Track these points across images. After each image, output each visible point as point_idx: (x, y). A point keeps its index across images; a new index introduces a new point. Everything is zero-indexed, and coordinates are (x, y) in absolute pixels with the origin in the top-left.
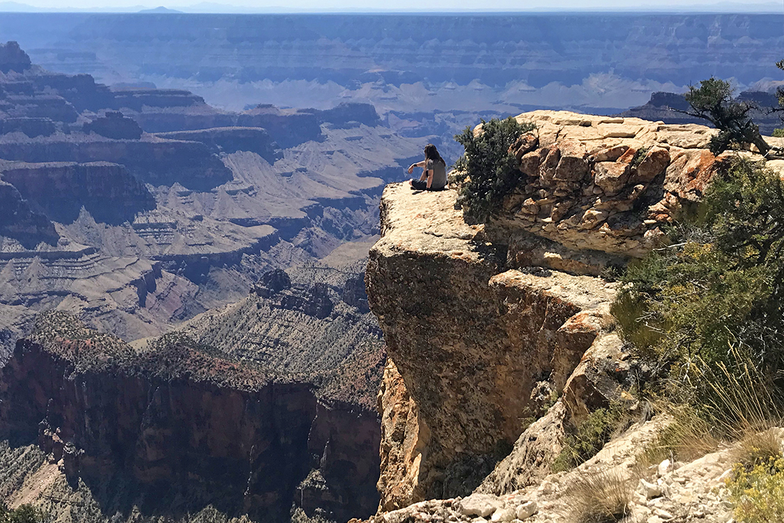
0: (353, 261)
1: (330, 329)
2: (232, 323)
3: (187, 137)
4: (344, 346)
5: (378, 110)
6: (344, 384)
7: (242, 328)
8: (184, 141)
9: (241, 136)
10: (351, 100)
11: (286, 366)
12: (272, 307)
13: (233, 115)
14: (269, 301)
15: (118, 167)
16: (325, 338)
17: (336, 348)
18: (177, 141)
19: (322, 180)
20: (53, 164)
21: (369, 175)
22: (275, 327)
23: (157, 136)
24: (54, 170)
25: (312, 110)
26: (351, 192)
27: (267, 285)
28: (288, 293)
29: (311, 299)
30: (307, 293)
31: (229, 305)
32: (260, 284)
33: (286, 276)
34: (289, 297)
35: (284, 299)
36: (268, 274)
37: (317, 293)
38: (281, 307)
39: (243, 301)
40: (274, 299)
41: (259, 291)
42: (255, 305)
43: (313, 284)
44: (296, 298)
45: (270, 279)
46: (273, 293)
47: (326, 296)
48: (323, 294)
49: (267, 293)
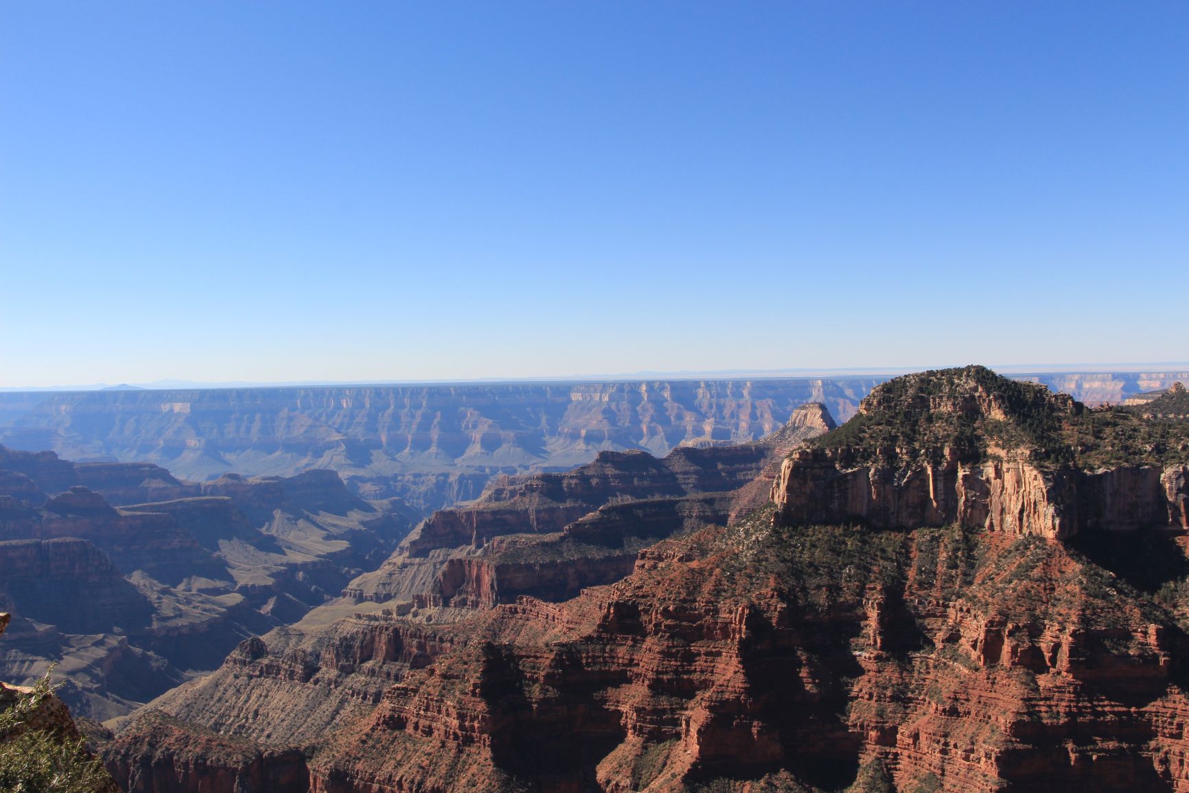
0: (327, 625)
1: (311, 696)
2: (208, 697)
3: (152, 508)
4: (327, 713)
5: (340, 475)
6: (338, 752)
7: (220, 700)
8: (150, 513)
9: (207, 505)
10: (313, 468)
11: (269, 736)
12: (251, 677)
13: (198, 486)
14: (246, 670)
15: (83, 542)
16: (307, 706)
17: (319, 715)
18: (144, 513)
19: (290, 545)
20: (14, 542)
21: (336, 538)
22: (254, 697)
23: (122, 509)
24: (15, 548)
25: (276, 478)
26: (318, 556)
27: (244, 655)
28: (265, 661)
29: (290, 666)
30: (286, 660)
31: (203, 678)
32: (236, 654)
33: (263, 644)
34: (266, 665)
35: (262, 668)
36: (244, 643)
37: (296, 659)
38: (259, 676)
39: (218, 673)
40: (251, 668)
41: (235, 661)
42: (232, 676)
43: (288, 651)
44: (274, 666)
45: (246, 648)
46: (250, 663)
47: (306, 663)
48: (302, 661)
49: (244, 663)
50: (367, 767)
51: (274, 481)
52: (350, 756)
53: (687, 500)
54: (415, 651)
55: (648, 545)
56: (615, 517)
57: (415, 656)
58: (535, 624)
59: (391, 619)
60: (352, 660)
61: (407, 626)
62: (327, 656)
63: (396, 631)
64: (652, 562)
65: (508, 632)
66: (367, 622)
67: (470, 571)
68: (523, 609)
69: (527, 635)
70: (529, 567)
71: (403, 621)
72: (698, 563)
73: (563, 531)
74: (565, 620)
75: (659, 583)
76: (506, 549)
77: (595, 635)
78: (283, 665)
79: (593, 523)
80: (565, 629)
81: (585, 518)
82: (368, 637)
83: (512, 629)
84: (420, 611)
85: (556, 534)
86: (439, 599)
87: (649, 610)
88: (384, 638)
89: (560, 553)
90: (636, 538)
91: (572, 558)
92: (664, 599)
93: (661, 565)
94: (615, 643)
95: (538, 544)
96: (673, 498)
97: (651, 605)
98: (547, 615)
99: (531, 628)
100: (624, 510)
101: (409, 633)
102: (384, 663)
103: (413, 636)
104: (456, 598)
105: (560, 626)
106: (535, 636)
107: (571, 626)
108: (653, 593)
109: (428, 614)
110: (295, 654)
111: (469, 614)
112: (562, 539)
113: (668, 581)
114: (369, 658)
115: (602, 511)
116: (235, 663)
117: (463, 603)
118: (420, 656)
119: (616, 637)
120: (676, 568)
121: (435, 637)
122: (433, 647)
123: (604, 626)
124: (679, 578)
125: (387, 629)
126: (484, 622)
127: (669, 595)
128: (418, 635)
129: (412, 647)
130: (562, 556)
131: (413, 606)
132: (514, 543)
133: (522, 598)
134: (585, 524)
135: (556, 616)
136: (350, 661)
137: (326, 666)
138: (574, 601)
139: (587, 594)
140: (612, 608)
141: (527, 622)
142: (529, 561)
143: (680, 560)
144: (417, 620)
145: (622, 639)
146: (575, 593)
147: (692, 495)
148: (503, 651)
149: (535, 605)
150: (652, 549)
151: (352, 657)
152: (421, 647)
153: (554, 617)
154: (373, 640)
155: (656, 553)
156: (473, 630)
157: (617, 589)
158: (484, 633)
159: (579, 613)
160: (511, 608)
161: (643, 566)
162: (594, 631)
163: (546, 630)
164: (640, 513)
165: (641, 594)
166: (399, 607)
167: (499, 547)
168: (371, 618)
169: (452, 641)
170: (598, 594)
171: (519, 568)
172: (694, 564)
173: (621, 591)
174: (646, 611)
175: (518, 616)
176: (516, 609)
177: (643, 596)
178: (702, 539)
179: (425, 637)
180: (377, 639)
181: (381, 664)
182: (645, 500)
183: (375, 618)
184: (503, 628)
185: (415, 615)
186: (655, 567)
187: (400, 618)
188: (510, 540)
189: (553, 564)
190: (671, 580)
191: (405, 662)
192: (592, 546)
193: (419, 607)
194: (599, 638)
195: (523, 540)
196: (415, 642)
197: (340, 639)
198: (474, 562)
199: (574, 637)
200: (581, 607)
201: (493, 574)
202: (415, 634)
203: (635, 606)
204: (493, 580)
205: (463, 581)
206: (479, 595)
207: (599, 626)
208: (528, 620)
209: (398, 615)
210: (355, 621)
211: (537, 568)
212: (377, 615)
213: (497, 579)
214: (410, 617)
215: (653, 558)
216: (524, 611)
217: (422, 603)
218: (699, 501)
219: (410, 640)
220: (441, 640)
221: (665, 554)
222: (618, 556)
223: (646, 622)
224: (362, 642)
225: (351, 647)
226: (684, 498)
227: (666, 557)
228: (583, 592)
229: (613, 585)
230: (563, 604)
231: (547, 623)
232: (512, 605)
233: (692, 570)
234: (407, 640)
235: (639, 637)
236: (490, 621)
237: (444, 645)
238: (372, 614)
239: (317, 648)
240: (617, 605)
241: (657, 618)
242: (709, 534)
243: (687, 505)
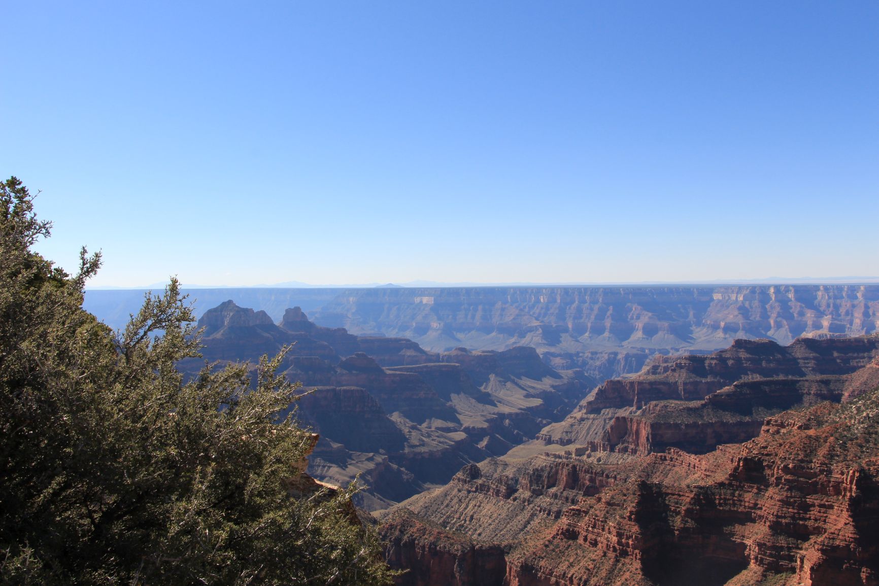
0: (524, 459)
1: (510, 509)
2: (440, 503)
3: (407, 370)
4: (521, 522)
5: (538, 351)
6: (528, 551)
7: (447, 506)
8: (405, 373)
9: (444, 369)
10: (518, 345)
11: (480, 535)
12: (469, 492)
13: (438, 355)
14: (466, 486)
15: (361, 390)
16: (507, 516)
17: (515, 524)
18: (402, 373)
19: (501, 400)
21: (533, 396)
22: (470, 506)
23: (387, 369)
25: (492, 351)
26: (520, 409)
27: (465, 476)
28: (480, 482)
29: (497, 487)
30: (494, 482)
31: (437, 489)
32: (459, 475)
33: (479, 469)
34: (480, 484)
35: (477, 486)
36: (465, 467)
37: (501, 482)
38: (475, 492)
39: (447, 486)
40: (470, 485)
41: (459, 480)
42: (456, 490)
43: (496, 476)
44: (486, 486)
45: (467, 471)
46: (469, 482)
47: (508, 485)
48: (506, 483)
49: (465, 482)
50: (548, 565)
51: (490, 354)
52: (536, 555)
53: (807, 381)
54: (587, 483)
55: (773, 414)
56: (746, 391)
57: (588, 486)
58: (680, 470)
59: (571, 458)
60: (541, 486)
61: (582, 464)
62: (523, 481)
63: (574, 467)
64: (776, 428)
65: (658, 474)
66: (553, 459)
67: (631, 426)
68: (671, 458)
69: (673, 478)
70: (677, 426)
71: (579, 461)
72: (815, 431)
73: (705, 400)
74: (704, 469)
75: (781, 445)
76: (659, 411)
77: (727, 482)
78: (492, 486)
79: (728, 395)
80: (703, 476)
81: (722, 391)
82: (554, 470)
83: (662, 473)
84: (593, 453)
85: (698, 402)
86: (607, 446)
87: (772, 466)
88: (565, 472)
89: (702, 417)
90: (762, 408)
91: (710, 421)
92: (785, 458)
93: (783, 431)
94: (742, 490)
95: (684, 409)
96: (794, 378)
97: (773, 462)
98: (689, 464)
99: (676, 473)
100: (754, 386)
101: (584, 468)
102: (564, 490)
103: (587, 472)
104: (620, 446)
105: (699, 473)
106: (679, 479)
107: (708, 473)
108: (775, 453)
109: (598, 456)
110: (501, 479)
111: (629, 459)
112: (704, 406)
113: (789, 445)
114: (554, 485)
115: (735, 386)
116: (459, 481)
117: (625, 450)
118: (591, 487)
119: (744, 485)
120: (796, 434)
121: (603, 474)
122: (601, 481)
123: (734, 475)
124: (798, 442)
125: (567, 465)
126: (641, 465)
127: (789, 455)
128: (590, 471)
129: (585, 480)
130: (702, 419)
131: (588, 450)
132: (666, 407)
133: (670, 449)
134: (722, 396)
135: (696, 465)
136: (539, 487)
137: (523, 489)
138: (711, 454)
139: (721, 450)
140: (741, 462)
141: (674, 468)
142: (677, 421)
143: (799, 428)
144: (590, 460)
145: (749, 487)
146: (712, 448)
147: (811, 377)
148: (654, 488)
149: (681, 456)
150: (776, 417)
151: (541, 484)
152: (592, 480)
153: (694, 465)
154: (557, 472)
155: (779, 421)
156: (632, 471)
157: (746, 447)
158: (640, 474)
159: (715, 464)
160: (661, 456)
161: (768, 431)
162: (727, 479)
163: (688, 475)
164: (767, 389)
165: (765, 452)
166: (577, 450)
167: (654, 409)
168: (556, 456)
169: (615, 478)
170: (730, 450)
171: (669, 426)
172: (811, 432)
173: (749, 449)
174: (770, 467)
175: (667, 463)
176: (665, 457)
177: (767, 455)
178: (819, 413)
179: (596, 474)
180: (560, 472)
181: (562, 490)
182: (771, 379)
183: (560, 457)
184: (654, 471)
185: (589, 456)
186: (778, 432)
187: (578, 458)
188: (663, 404)
189: (695, 425)
190: (792, 444)
191: (580, 490)
192: (727, 413)
193: (592, 451)
194: (730, 485)
195: (673, 405)
196: (588, 476)
197: (533, 470)
198: (635, 419)
199: (710, 482)
200: (716, 459)
201: (649, 429)
202: (588, 471)
203: (760, 462)
204: (648, 434)
205: (626, 434)
206: (637, 445)
207: (730, 475)
208: (674, 466)
209: (576, 455)
210: (544, 457)
211: (683, 427)
212: (560, 454)
213: (651, 434)
214: (585, 457)
215: (777, 425)
216: (671, 459)
217: (594, 448)
218: (817, 382)
219: (584, 475)
220: (607, 477)
221: (787, 422)
222: (748, 422)
223: (769, 475)
224: (549, 473)
225: (541, 476)
226: (804, 378)
227: (788, 425)
228: (719, 448)
229: (743, 444)
230: (702, 456)
231: (689, 469)
232: (662, 454)
233: (809, 437)
234: (582, 475)
235: (762, 487)
236: (645, 465)
237: (609, 480)
238: (557, 453)
239: (517, 475)
240: (746, 460)
241: (778, 473)
242: (824, 408)
243: (807, 384)
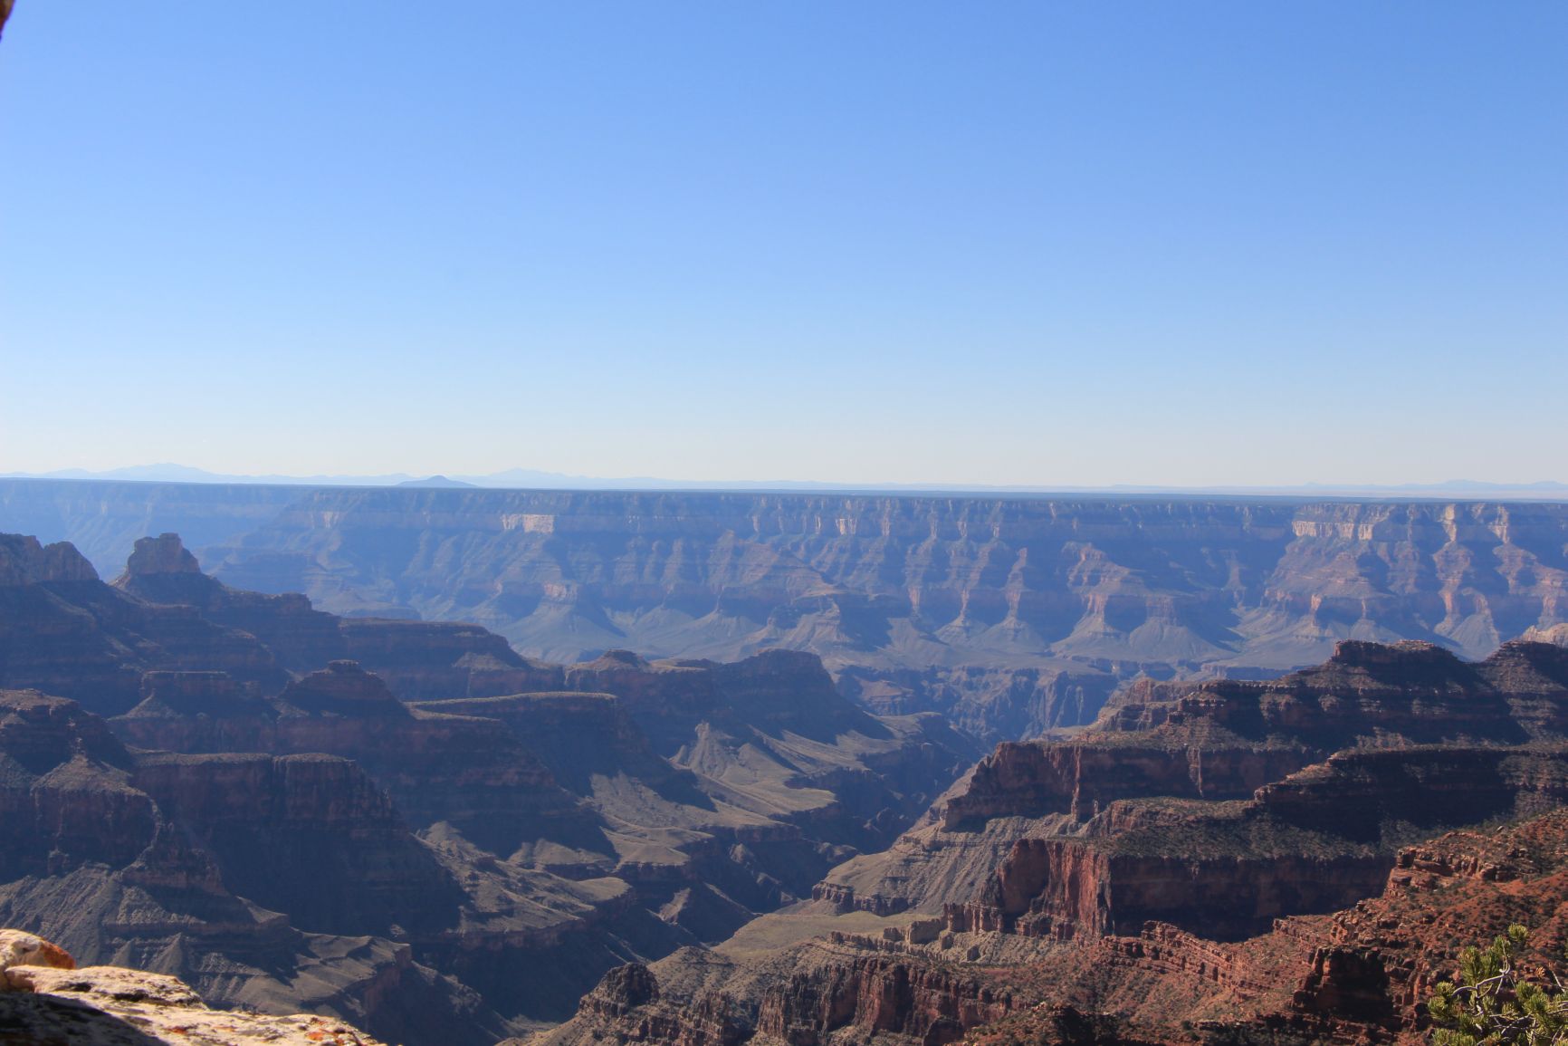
0: (778, 952)
3: (472, 708)
5: (827, 663)
8: (468, 718)
9: (573, 708)
10: (774, 647)
13: (559, 671)
14: (616, 1025)
15: (344, 764)
18: (456, 716)
19: (723, 793)
20: (226, 757)
21: (811, 784)
23: (418, 707)
24: (228, 767)
25: (705, 663)
26: (775, 817)
27: (614, 995)
28: (653, 1011)
29: (698, 1024)
30: (690, 1012)
31: (537, 1033)
32: (600, 993)
33: (651, 978)
34: (654, 1019)
35: (645, 1023)
36: (615, 972)
37: (709, 1012)
38: (640, 1039)
39: (567, 1026)
40: (626, 1022)
41: (597, 1006)
42: (589, 1034)
43: (700, 996)
44: (668, 1022)
45: (618, 983)
46: (624, 1011)
47: (727, 1020)
48: (721, 1015)
49: (613, 1011)
51: (699, 669)
53: (1526, 754)
54: (935, 1014)
55: (1419, 839)
56: (1363, 776)
57: (936, 1025)
58: (1178, 983)
59: (900, 949)
60: (814, 1022)
61: (922, 964)
62: (768, 1010)
63: (901, 972)
64: (1426, 876)
65: (1120, 992)
66: (853, 951)
67: (1059, 865)
68: (1155, 949)
69: (1160, 1002)
70: (1178, 865)
71: (922, 955)
72: (1522, 886)
73: (1253, 798)
74: (1238, 979)
75: (1431, 919)
76: (1136, 825)
77: (1289, 1015)
78: (685, 1022)
79: (1315, 787)
80: (1236, 999)
81: (1300, 775)
82: (848, 979)
83: (1130, 989)
84: (958, 936)
85: (1238, 804)
86: (995, 916)
87: (1407, 975)
88: (877, 983)
89: (1244, 843)
90: (1406, 823)
91: (1267, 855)
92: (1441, 954)
93: (1445, 882)
94: (1330, 1036)
95: (1198, 821)
96: (1495, 747)
97: (1411, 965)
98: (1203, 966)
99: (1168, 990)
100: (1386, 764)
101: (926, 976)
102: (874, 1034)
103: (934, 984)
104: (1029, 917)
105: (1228, 991)
106: (1176, 1006)
107: (1248, 992)
108: (1416, 939)
109: (972, 944)
110: (708, 1002)
111: (1056, 951)
112: (1250, 814)
113: (1451, 918)
114: (846, 1021)
115: (1335, 763)
116: (598, 1010)
117: (1042, 928)
118: (946, 1025)
119: (1333, 1027)
120: (1471, 892)
121: (976, 989)
122: (971, 1009)
123: (1308, 997)
124: (1475, 913)
125: (884, 966)
126: (1075, 969)
127: (1451, 947)
128: (943, 982)
129: (929, 1006)
130: (1246, 850)
131: (944, 927)
132: (1153, 815)
133: (1152, 927)
134: (1299, 788)
135: (1220, 970)
136: (809, 1024)
137: (766, 1030)
138: (1258, 941)
139: (1286, 930)
140: (1327, 963)
141: (1161, 977)
142: (1179, 854)
143: (1489, 876)
144: (950, 954)
145: (1347, 1029)
146: (1265, 927)
147: (1539, 745)
148: (1098, 1029)
149: (1179, 944)
150: (1426, 847)
151: (815, 1016)
152: (947, 1007)
153: (1215, 971)
154: (855, 985)
155: (1436, 858)
156: (1052, 982)
157: (1342, 922)
158: (1073, 991)
159: (1269, 967)
160: (1129, 945)
161: (1406, 882)
162: (1288, 1007)
163: (1198, 997)
164: (1418, 772)
165: (1390, 938)
166: (917, 926)
167: (1121, 822)
168: (861, 943)
169: (1008, 1001)
170: (1310, 932)
171: (1156, 866)
172: (1513, 888)
173: (1351, 928)
174: (1401, 977)
175: (1145, 962)
176: (1139, 947)
177: (1395, 945)
178: (1541, 838)
179: (958, 989)
180: (864, 984)
181: (868, 1035)
182: (1431, 747)
183: (871, 945)
184: (1111, 984)
185: (948, 944)
186: (1432, 884)
187: (918, 947)
188: (1144, 809)
189: (1227, 864)
190: (1459, 916)
191: (915, 1034)
192: (1311, 834)
193: (956, 930)
194: (1297, 1022)
195: (1171, 811)
196: (936, 997)
197: (795, 978)
198: (1068, 847)
199: (1248, 1014)
200: (1271, 955)
201: (1105, 873)
202: (938, 982)
203: (1376, 962)
204: (1103, 887)
205: (1045, 883)
206: (1074, 915)
207: (1298, 997)
208: (1163, 972)
209: (915, 941)
210: (831, 946)
211: (1195, 869)
212: (873, 938)
213: (1111, 886)
214: (936, 947)
215: (1429, 868)
216: (1156, 953)
217: (962, 921)
218: (1553, 757)
219: (928, 992)
220: (988, 998)
221: (1455, 861)
222: (1367, 859)
223: (1399, 998)
224: (835, 989)
225: (813, 996)
226: (1520, 748)
227: (1458, 868)
228: (1279, 926)
229: (1335, 915)
230: (1236, 946)
231: (1202, 981)
232: (1132, 939)
233: (1506, 900)
234: (921, 992)
235: (1383, 1030)
236: (1087, 967)
237: (993, 1007)
238: (865, 935)
239: (757, 993)
240: (1338, 956)
241: (1423, 993)
242: (1556, 826)
243: (1525, 763)
